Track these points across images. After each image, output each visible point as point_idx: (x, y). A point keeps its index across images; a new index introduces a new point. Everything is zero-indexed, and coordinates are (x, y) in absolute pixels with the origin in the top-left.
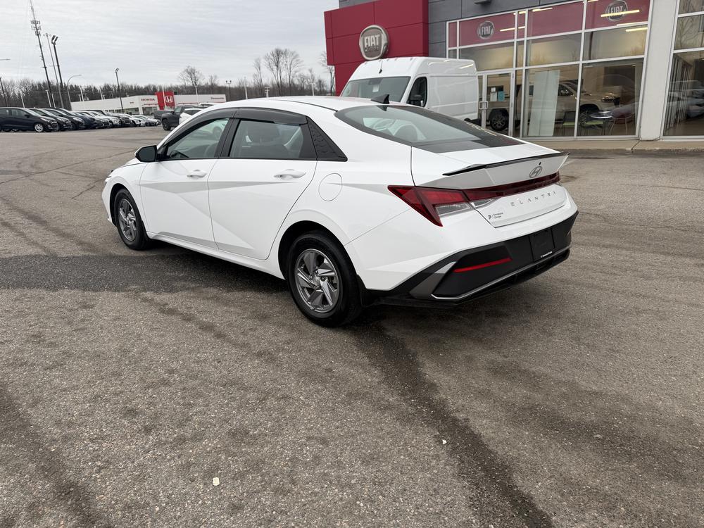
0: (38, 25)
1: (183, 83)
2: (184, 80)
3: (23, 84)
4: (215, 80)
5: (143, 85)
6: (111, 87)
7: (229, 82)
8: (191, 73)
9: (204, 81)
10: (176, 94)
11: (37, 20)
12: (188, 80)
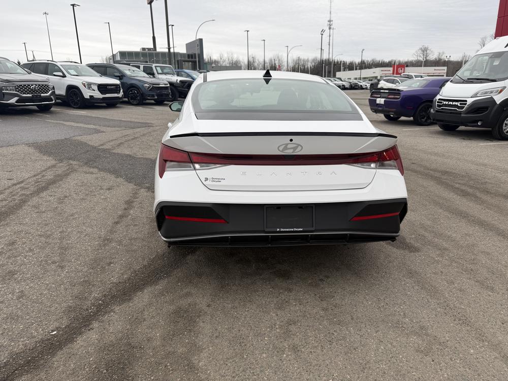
0: (331, 23)
1: (417, 59)
2: (417, 56)
3: (313, 60)
4: (442, 55)
5: (387, 60)
6: (366, 62)
7: (448, 57)
8: (424, 50)
9: (432, 57)
10: (407, 66)
11: (332, 19)
12: (420, 56)
